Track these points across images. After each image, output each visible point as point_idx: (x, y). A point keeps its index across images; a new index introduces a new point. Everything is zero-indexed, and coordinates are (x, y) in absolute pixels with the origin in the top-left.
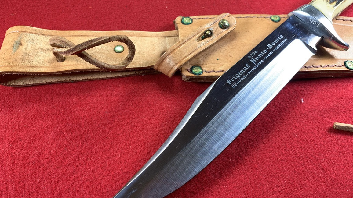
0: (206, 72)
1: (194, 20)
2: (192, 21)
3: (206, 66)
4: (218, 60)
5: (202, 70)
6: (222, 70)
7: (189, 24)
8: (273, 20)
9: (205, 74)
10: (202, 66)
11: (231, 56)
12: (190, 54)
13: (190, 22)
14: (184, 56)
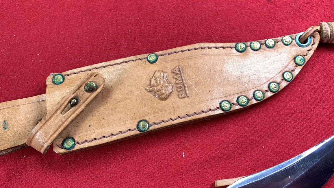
0: (78, 143)
1: (66, 77)
2: (64, 79)
3: (78, 136)
4: (90, 126)
5: (74, 141)
6: (95, 138)
7: (61, 84)
8: (149, 61)
9: (78, 147)
10: (74, 137)
11: (104, 119)
12: (55, 132)
13: (62, 80)
14: (50, 135)
